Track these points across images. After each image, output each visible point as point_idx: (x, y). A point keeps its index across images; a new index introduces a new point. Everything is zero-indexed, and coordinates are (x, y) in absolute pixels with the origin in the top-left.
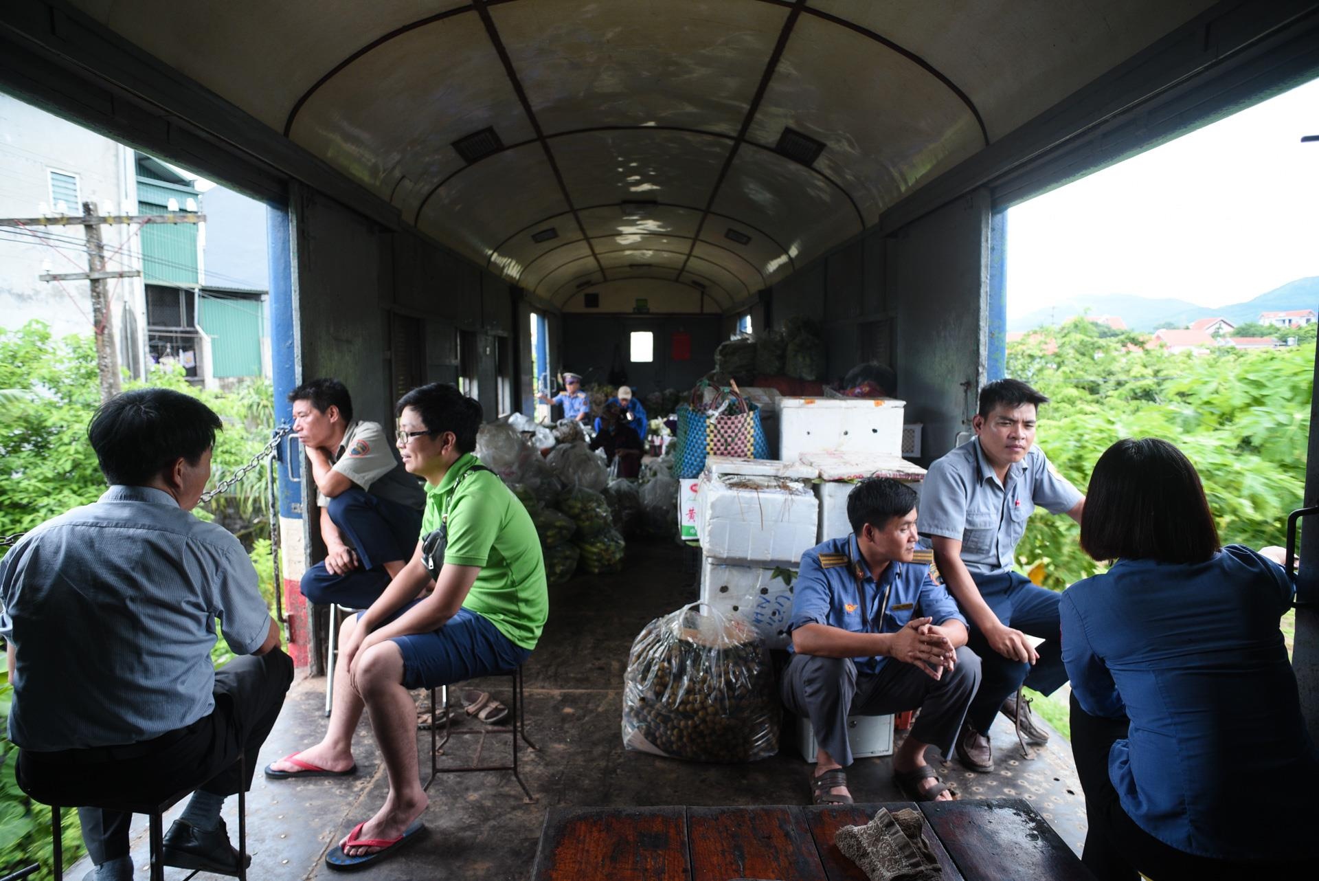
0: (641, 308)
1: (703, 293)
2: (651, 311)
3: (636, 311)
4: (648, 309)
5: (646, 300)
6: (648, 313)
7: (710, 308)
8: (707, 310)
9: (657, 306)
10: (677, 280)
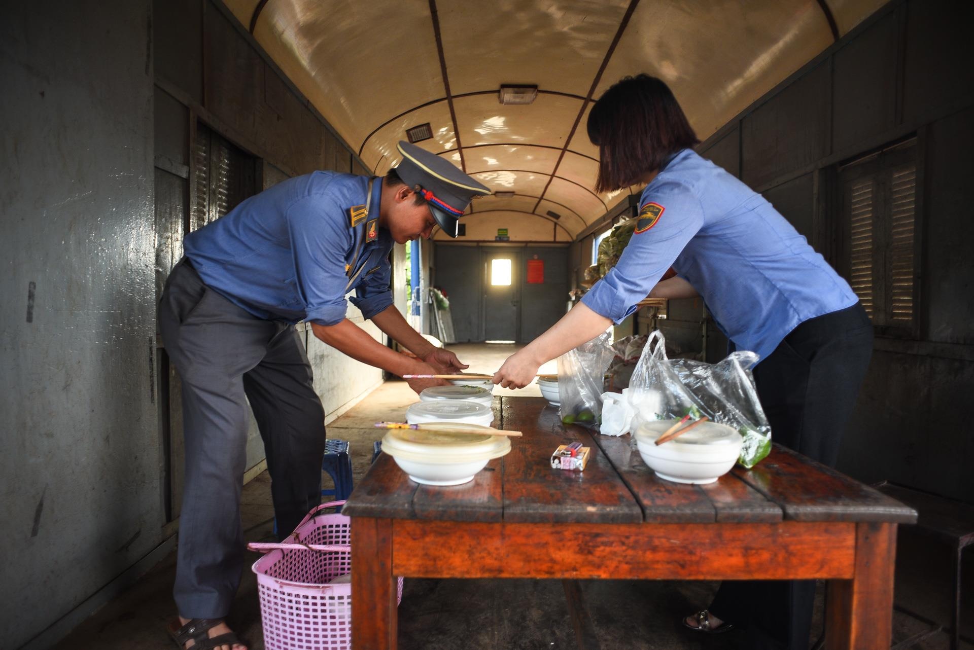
0: (502, 237)
1: (556, 224)
2: (511, 239)
3: (498, 239)
4: (509, 237)
5: (506, 230)
6: (508, 241)
7: (562, 237)
8: (558, 239)
9: (516, 235)
10: (533, 213)
